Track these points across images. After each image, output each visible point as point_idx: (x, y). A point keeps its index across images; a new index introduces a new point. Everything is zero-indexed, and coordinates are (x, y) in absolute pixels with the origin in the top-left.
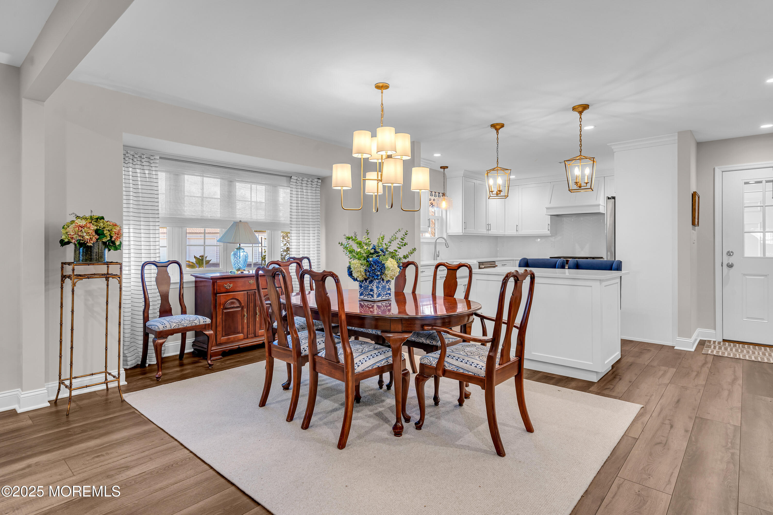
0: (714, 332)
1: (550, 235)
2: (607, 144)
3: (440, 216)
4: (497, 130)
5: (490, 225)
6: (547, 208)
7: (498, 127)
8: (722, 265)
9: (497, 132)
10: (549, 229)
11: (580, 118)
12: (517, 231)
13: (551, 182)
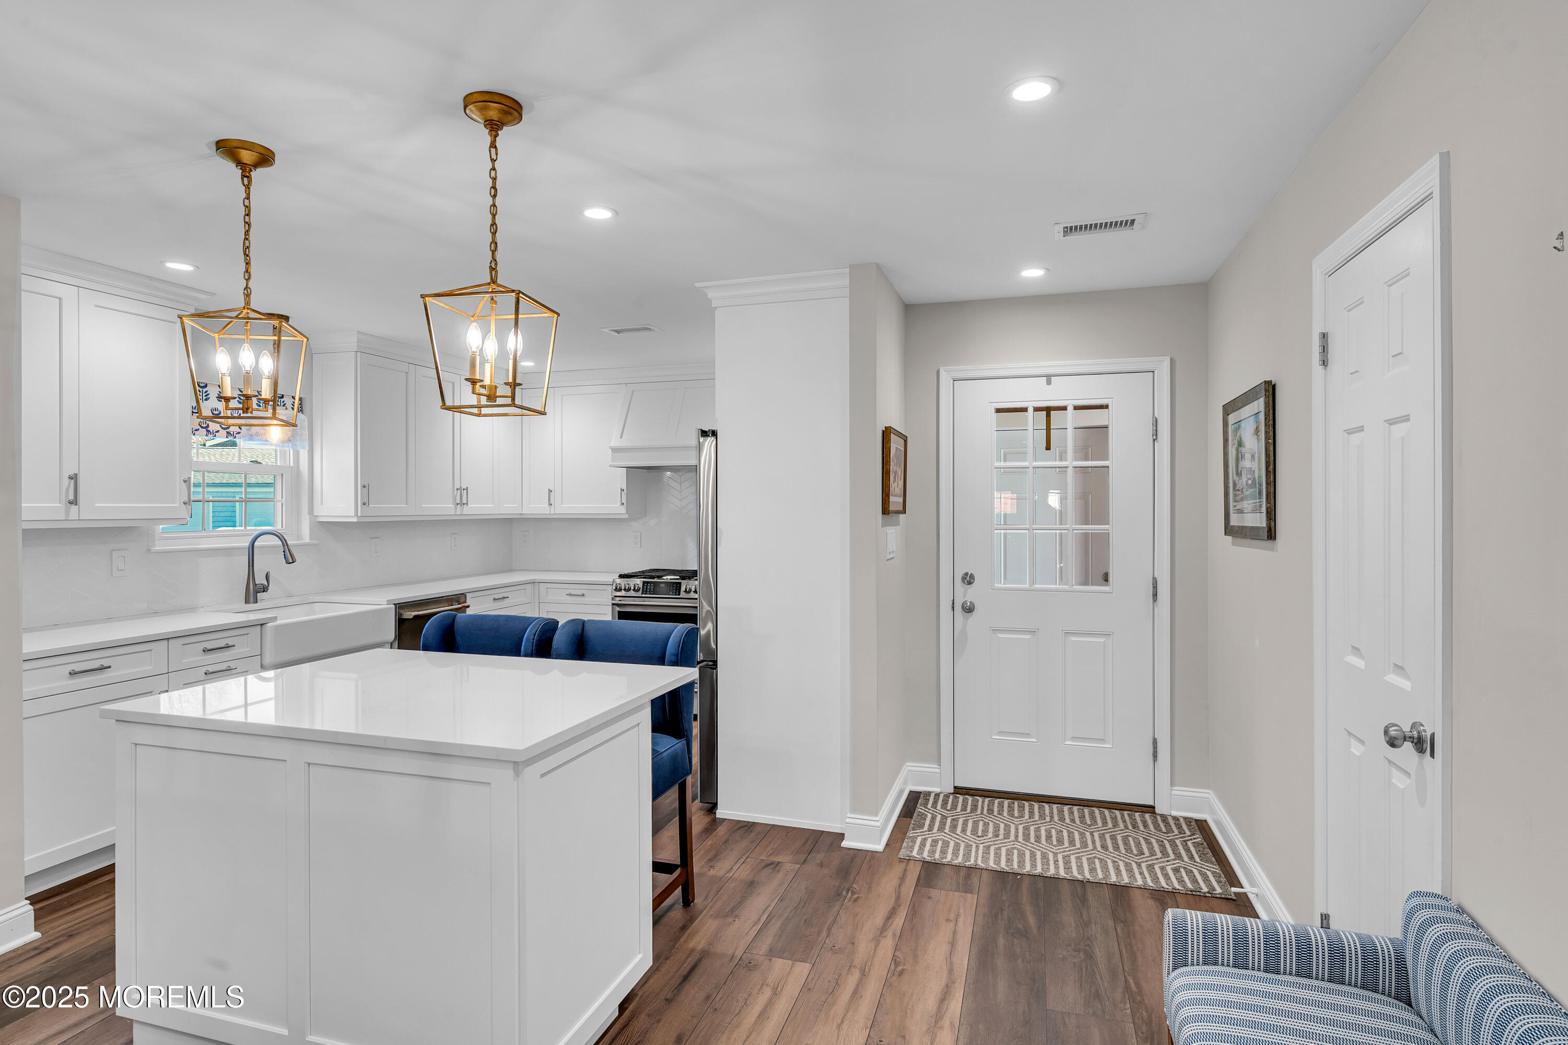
0: (938, 770)
1: (626, 516)
2: (696, 284)
3: (292, 464)
4: (246, 171)
5: (467, 489)
6: (614, 450)
7: (247, 156)
8: (953, 607)
9: (243, 176)
10: (624, 501)
11: (491, 147)
12: (550, 505)
13: (626, 384)
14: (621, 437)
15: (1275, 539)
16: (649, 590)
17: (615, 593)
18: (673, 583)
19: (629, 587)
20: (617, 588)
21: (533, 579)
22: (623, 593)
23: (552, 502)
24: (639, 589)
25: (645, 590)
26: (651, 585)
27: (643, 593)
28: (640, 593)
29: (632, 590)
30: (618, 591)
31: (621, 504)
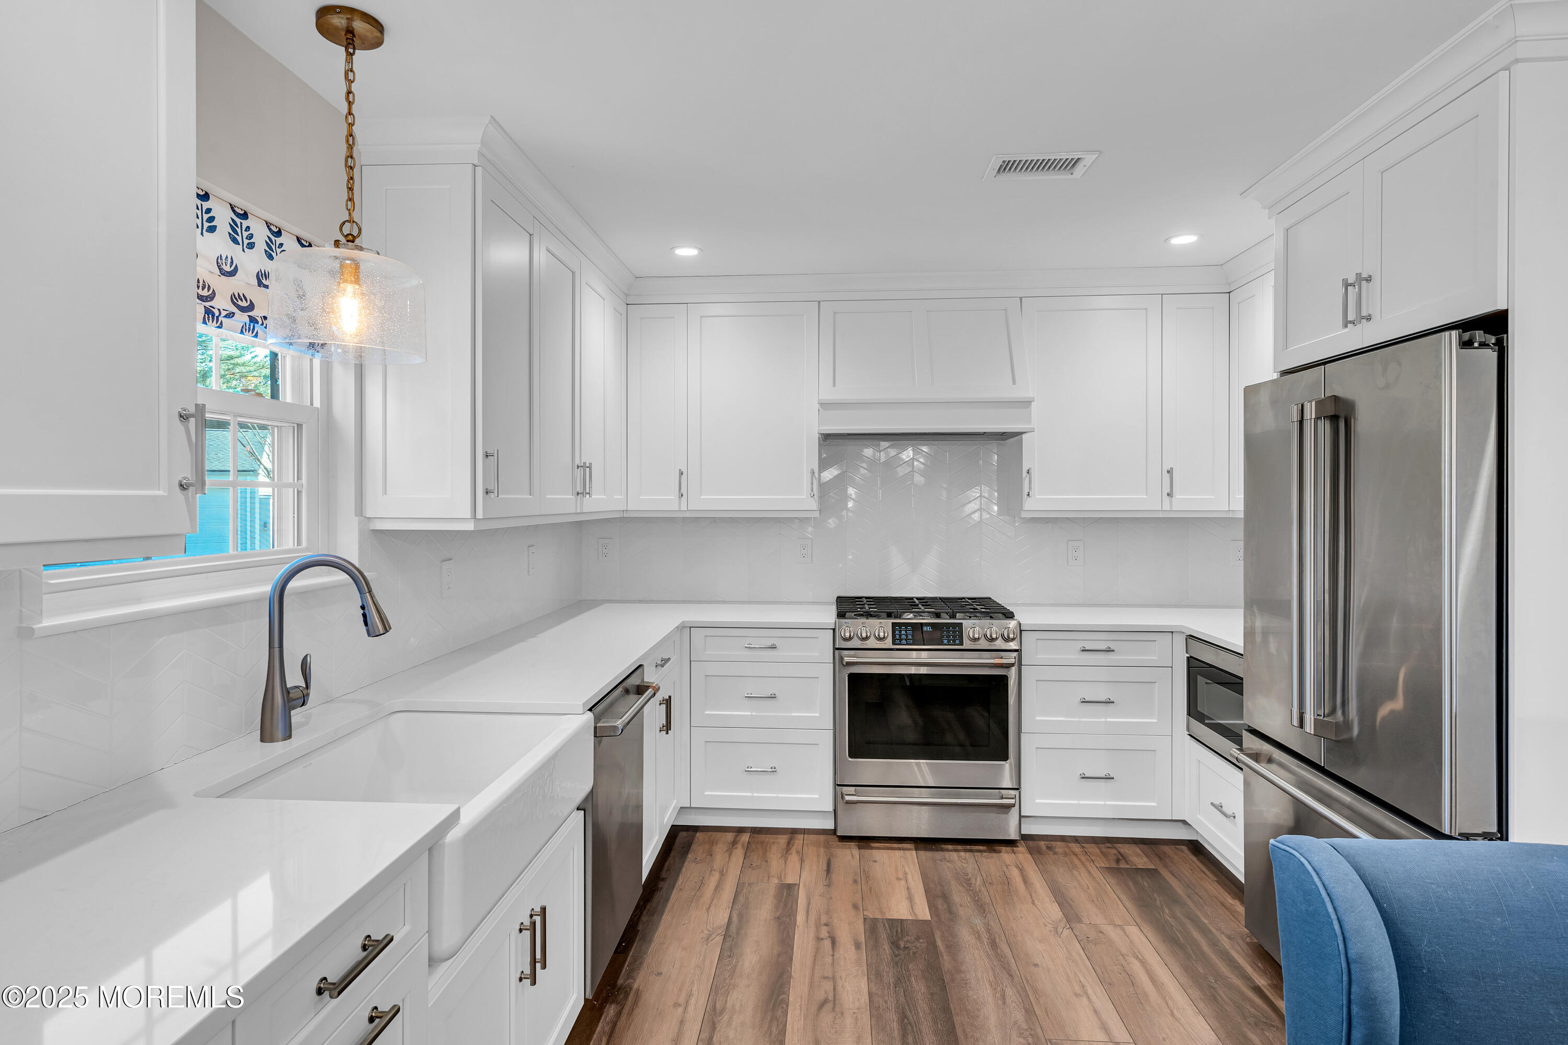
1: (817, 514)
3: (317, 404)
5: (590, 467)
6: (817, 407)
10: (816, 490)
12: (680, 496)
13: (819, 302)
14: (834, 385)
16: (903, 637)
17: (840, 644)
18: (948, 625)
19: (866, 633)
20: (845, 635)
21: (683, 622)
22: (856, 643)
23: (684, 491)
24: (886, 635)
25: (897, 637)
26: (906, 628)
27: (894, 643)
28: (888, 643)
29: (872, 638)
30: (845, 639)
31: (811, 495)
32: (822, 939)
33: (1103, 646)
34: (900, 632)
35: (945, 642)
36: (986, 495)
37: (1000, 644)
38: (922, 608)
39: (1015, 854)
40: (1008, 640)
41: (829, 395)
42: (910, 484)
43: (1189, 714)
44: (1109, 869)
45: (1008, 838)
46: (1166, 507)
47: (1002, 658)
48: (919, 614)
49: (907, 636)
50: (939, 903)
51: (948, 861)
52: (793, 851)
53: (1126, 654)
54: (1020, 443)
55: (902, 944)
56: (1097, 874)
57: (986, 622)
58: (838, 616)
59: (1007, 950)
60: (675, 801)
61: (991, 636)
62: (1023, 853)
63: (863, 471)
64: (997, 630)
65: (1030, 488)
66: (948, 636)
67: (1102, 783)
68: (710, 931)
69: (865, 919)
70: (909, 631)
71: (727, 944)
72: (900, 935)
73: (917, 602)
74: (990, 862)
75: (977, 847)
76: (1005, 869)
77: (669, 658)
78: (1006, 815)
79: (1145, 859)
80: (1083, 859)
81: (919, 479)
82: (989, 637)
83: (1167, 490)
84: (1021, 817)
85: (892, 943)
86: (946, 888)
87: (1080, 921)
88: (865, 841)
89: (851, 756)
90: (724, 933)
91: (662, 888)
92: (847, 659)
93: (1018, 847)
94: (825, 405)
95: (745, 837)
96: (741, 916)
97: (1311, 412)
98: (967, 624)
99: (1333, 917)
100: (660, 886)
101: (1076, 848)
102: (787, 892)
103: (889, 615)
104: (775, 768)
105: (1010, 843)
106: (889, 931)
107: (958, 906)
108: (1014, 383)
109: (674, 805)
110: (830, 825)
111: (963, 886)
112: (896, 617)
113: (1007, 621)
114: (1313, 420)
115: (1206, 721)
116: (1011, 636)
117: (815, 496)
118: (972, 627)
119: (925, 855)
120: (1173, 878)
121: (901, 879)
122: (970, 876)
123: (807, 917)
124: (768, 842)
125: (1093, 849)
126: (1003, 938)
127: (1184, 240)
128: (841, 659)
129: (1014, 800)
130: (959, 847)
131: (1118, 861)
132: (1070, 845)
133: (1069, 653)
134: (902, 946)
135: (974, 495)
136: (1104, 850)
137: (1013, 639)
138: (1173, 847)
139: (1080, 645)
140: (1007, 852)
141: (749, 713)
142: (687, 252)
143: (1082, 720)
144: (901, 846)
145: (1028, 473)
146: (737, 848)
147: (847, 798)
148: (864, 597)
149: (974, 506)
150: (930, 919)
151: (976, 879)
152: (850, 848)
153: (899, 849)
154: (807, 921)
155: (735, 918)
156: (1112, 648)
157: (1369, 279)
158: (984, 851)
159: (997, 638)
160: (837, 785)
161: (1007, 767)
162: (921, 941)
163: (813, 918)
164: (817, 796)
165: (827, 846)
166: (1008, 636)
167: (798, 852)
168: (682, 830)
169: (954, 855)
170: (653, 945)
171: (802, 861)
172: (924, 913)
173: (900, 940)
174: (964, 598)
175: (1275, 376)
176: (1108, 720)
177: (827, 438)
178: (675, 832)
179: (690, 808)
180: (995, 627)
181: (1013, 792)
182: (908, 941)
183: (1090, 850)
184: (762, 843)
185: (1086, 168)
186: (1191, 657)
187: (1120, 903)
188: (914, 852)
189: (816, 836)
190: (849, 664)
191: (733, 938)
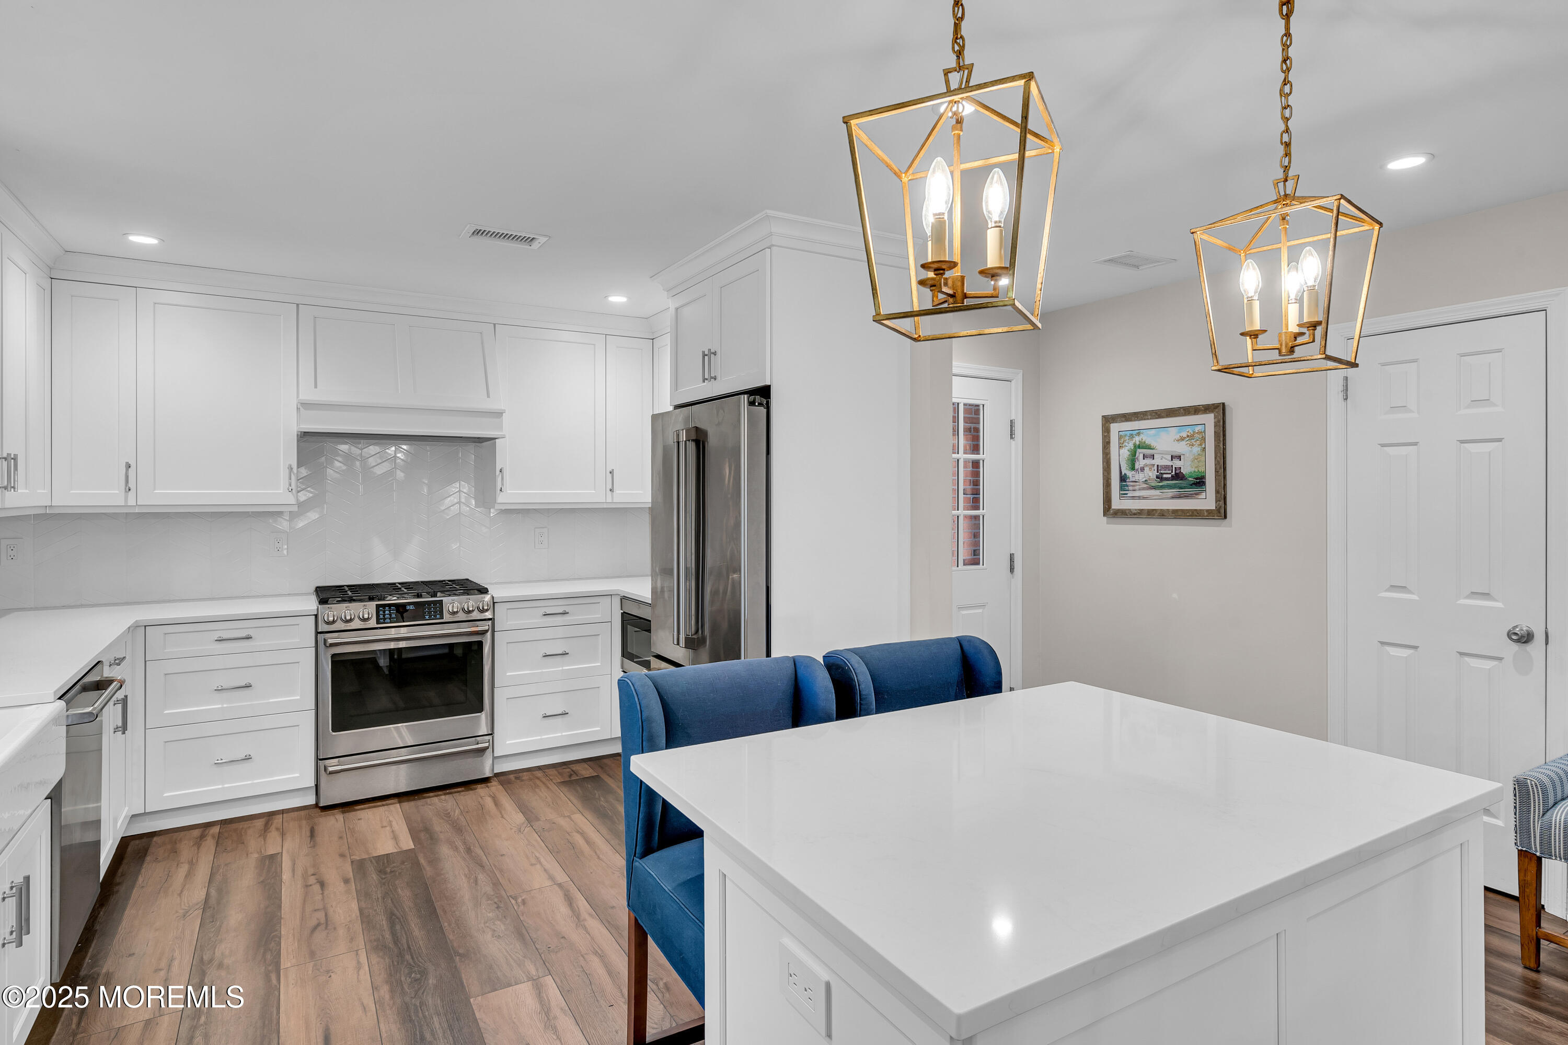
12: (128, 490)
13: (298, 305)
14: (316, 387)
15: (1225, 517)
16: (387, 616)
17: (323, 627)
18: (429, 603)
19: (351, 615)
20: (328, 619)
21: (137, 621)
22: (340, 625)
23: (132, 484)
24: (370, 616)
25: (381, 617)
26: (390, 608)
27: (378, 623)
28: (373, 623)
29: (357, 619)
30: (328, 623)
31: (288, 489)
32: (311, 885)
33: (560, 610)
34: (384, 612)
35: (427, 617)
36: (465, 491)
37: (476, 615)
38: (405, 590)
39: (488, 788)
40: (483, 611)
41: (309, 395)
42: (391, 480)
43: (623, 655)
44: (564, 783)
45: (483, 777)
46: (609, 500)
47: (477, 626)
48: (402, 595)
49: (390, 615)
50: (423, 836)
51: (430, 805)
52: (273, 828)
53: (578, 615)
54: (494, 447)
55: (388, 870)
56: (554, 788)
57: (464, 598)
58: (319, 603)
59: (479, 852)
60: (127, 808)
61: (468, 609)
62: (495, 786)
63: (337, 464)
64: (474, 604)
65: (502, 484)
66: (430, 613)
67: (559, 719)
68: (186, 909)
69: (352, 862)
70: (392, 610)
71: (208, 914)
72: (386, 865)
73: (399, 586)
74: (466, 798)
75: (456, 790)
76: (480, 800)
77: (124, 657)
78: (481, 758)
79: (591, 770)
80: (544, 780)
81: (400, 475)
82: (466, 610)
83: (609, 486)
84: (494, 758)
85: (379, 872)
86: (428, 823)
87: (538, 819)
88: (347, 806)
89: (333, 730)
90: (203, 907)
91: (117, 892)
92: (330, 641)
93: (491, 782)
94: (305, 405)
95: (216, 830)
96: (220, 891)
97: (683, 437)
98: (447, 600)
99: (637, 703)
100: (115, 890)
101: (539, 774)
102: (270, 863)
103: (371, 599)
104: (250, 755)
105: (485, 780)
106: (375, 864)
107: (439, 833)
108: (488, 396)
109: (125, 812)
110: (310, 800)
111: (443, 819)
112: (379, 600)
113: (483, 596)
114: (684, 442)
115: (635, 660)
116: (486, 608)
117: (294, 491)
118: (451, 603)
119: (409, 806)
120: (609, 778)
121: (386, 827)
122: (449, 811)
123: (294, 874)
124: (242, 828)
125: (552, 772)
126: (477, 845)
127: (618, 299)
128: (325, 641)
129: (488, 744)
130: (440, 793)
131: (570, 776)
132: (534, 773)
133: (533, 618)
134: (389, 871)
135: (454, 490)
136: (560, 771)
137: (487, 610)
138: (611, 759)
139: (543, 611)
140: (482, 788)
141: (220, 706)
142: (144, 240)
143: (544, 671)
144: (384, 803)
145: (501, 471)
146: (206, 840)
147: (331, 769)
148: (345, 586)
149: (454, 499)
150: (414, 847)
151: (455, 812)
152: (334, 815)
153: (383, 805)
154: (294, 877)
155: (213, 892)
156: (567, 611)
157: (715, 354)
158: (463, 791)
159: (473, 611)
160: (318, 759)
161: (483, 717)
162: (405, 864)
163: (299, 872)
164: (298, 775)
165: (309, 818)
166: (483, 608)
167: (277, 829)
168: (133, 840)
169: (436, 800)
170: (117, 937)
171: (283, 835)
172: (407, 843)
173: (386, 868)
174: (444, 581)
175: (671, 408)
176: (564, 668)
177: (305, 436)
178: (125, 843)
179: (145, 814)
180: (471, 601)
181: (487, 738)
182: (394, 867)
183: (550, 773)
184: (235, 830)
185: (540, 245)
186: (624, 612)
187: (569, 802)
188: (398, 805)
189: (296, 813)
190: (332, 645)
191: (214, 908)
